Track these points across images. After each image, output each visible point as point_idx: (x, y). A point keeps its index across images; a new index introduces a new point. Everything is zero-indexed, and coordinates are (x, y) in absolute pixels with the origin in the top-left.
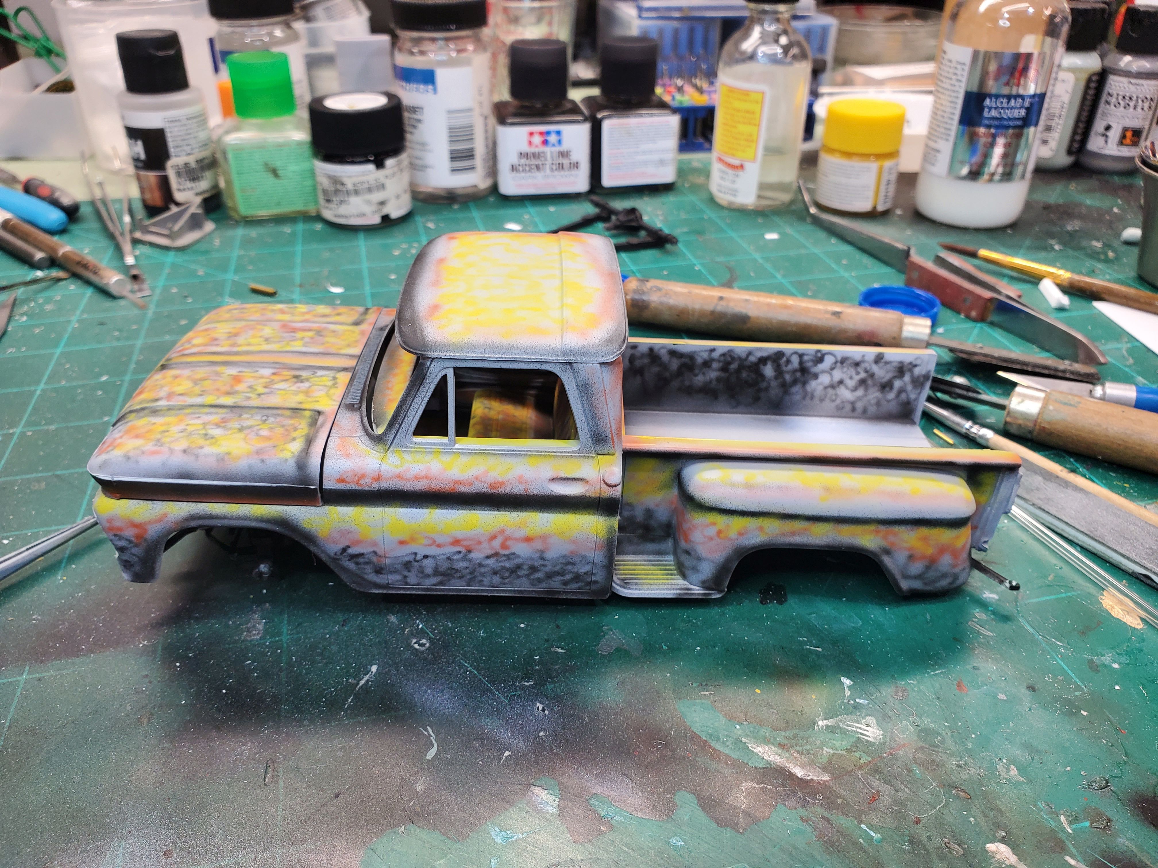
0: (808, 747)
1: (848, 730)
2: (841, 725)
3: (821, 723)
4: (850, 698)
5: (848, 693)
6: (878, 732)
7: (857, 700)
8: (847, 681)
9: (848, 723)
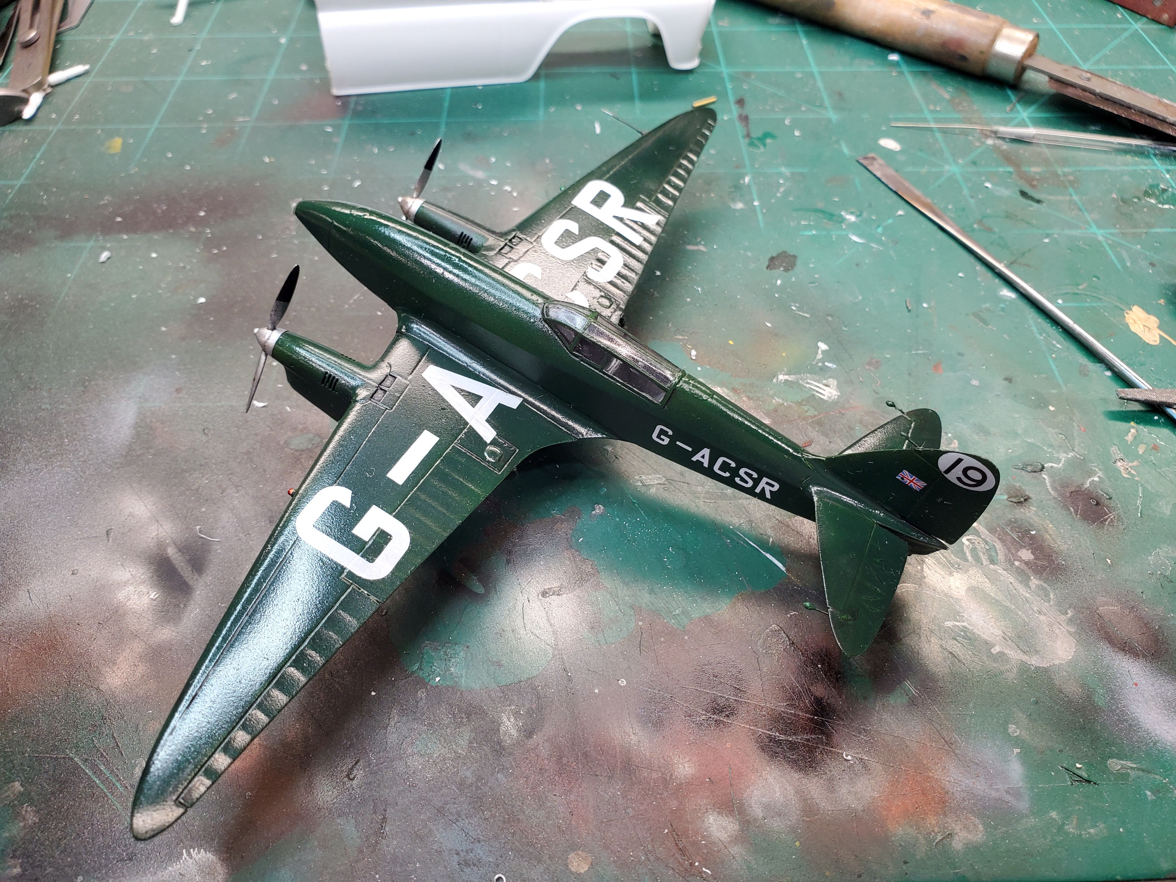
0: (759, 395)
1: (805, 387)
2: (801, 382)
3: (781, 377)
4: (820, 360)
5: (820, 356)
6: (835, 392)
7: (826, 364)
8: (823, 346)
9: (809, 381)
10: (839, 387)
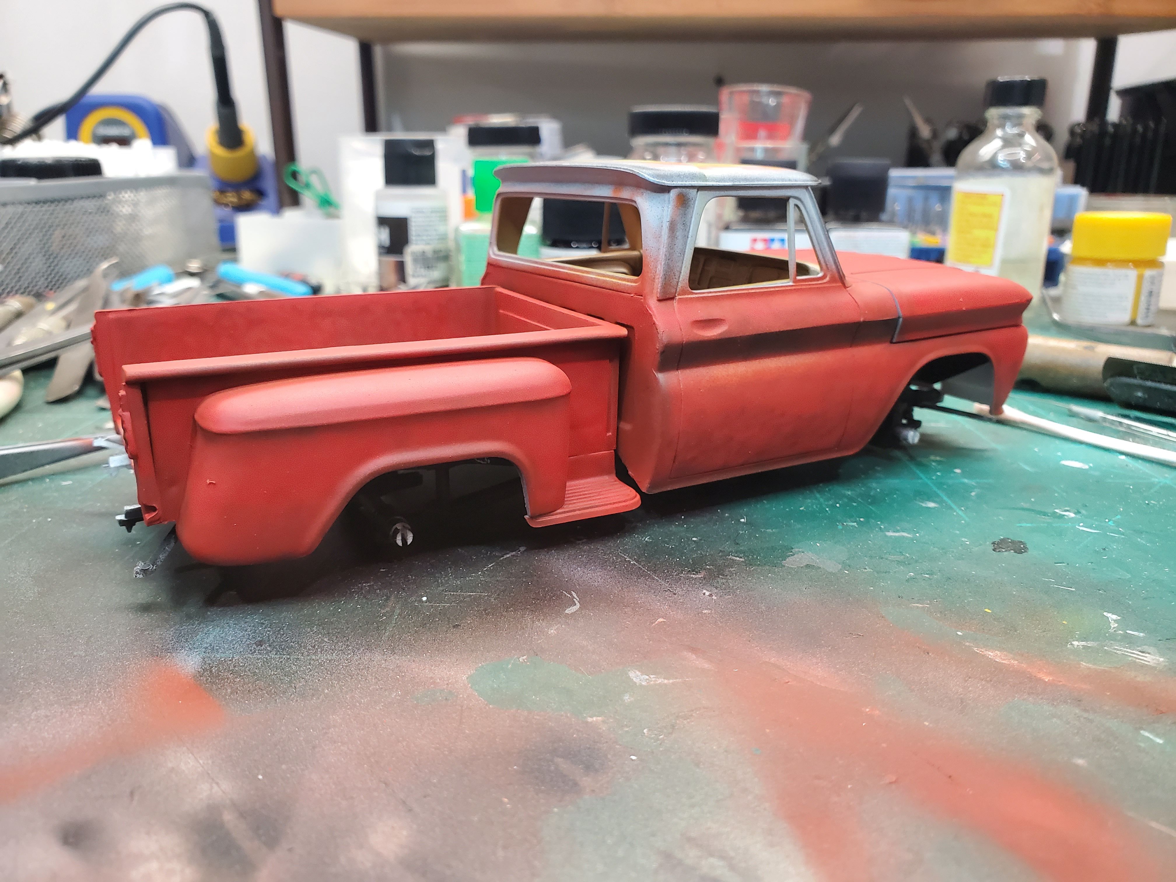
1: (1116, 653)
2: (1106, 648)
3: (1076, 643)
4: (1117, 629)
5: (1114, 625)
6: (1162, 659)
7: (1128, 631)
8: (1112, 617)
9: (1116, 647)
10: (1162, 655)
